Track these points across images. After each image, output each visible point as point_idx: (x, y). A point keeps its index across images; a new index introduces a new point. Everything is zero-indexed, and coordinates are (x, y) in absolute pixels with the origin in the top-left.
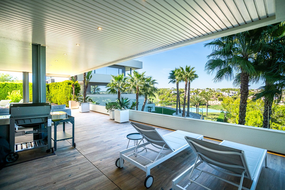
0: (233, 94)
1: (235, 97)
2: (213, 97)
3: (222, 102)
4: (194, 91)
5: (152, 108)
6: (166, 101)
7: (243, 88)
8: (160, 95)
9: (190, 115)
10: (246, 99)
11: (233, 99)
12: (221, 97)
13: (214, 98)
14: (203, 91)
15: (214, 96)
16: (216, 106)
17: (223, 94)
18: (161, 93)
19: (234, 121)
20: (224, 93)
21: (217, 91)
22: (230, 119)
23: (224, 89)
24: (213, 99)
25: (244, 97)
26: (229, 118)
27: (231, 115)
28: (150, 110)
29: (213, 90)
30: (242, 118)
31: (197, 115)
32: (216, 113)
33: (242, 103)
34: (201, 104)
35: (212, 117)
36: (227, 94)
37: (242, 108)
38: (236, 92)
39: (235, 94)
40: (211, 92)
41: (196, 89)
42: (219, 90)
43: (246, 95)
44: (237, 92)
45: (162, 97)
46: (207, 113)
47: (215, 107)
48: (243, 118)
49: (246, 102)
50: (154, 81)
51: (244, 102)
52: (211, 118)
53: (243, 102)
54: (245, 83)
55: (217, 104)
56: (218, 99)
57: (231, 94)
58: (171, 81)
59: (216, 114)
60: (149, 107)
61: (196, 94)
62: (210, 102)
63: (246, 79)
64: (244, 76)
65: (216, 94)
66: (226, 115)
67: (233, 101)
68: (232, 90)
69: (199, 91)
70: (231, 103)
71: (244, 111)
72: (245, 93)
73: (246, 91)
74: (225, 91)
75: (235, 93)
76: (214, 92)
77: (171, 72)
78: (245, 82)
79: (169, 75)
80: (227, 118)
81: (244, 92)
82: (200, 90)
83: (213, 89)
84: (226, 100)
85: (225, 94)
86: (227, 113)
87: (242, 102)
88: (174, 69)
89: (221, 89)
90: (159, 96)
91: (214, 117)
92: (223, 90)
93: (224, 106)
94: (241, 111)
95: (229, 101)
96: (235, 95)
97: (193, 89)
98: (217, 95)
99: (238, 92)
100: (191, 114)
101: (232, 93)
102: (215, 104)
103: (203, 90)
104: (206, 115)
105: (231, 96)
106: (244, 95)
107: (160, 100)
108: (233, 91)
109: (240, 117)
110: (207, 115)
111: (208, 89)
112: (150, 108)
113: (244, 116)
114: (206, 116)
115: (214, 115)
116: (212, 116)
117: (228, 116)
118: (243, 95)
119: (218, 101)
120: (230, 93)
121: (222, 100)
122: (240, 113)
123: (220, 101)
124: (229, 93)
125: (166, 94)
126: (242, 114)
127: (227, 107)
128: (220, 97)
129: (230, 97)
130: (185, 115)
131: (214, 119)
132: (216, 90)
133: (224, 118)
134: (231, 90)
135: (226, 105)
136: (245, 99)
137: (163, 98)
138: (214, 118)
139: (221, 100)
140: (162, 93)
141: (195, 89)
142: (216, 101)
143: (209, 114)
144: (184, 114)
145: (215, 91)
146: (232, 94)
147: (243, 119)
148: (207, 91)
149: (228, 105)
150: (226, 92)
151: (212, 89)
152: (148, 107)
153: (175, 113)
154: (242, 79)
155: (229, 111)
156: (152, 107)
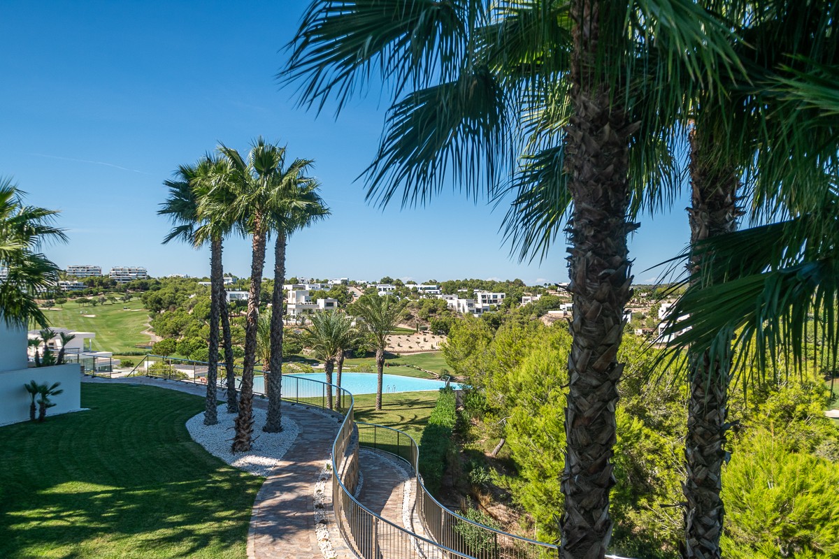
0: (487, 305)
1: (495, 314)
2: (409, 317)
3: (445, 339)
4: (328, 291)
5: (54, 394)
6: (192, 341)
7: (589, 244)
8: (163, 311)
9: (285, 420)
10: (611, 338)
11: (487, 326)
12: (444, 318)
13: (415, 321)
14: (370, 291)
15: (416, 315)
16: (423, 356)
17: (449, 302)
18: (166, 298)
19: (496, 434)
20: (453, 301)
21: (427, 291)
22: (481, 419)
23: (452, 283)
24: (410, 328)
25: (600, 322)
26: (476, 417)
27: (484, 398)
28: (38, 406)
29: (411, 286)
30: (585, 502)
31: (322, 417)
32: (420, 393)
33: (583, 371)
34: (360, 351)
35: (403, 418)
36: (463, 302)
37: (590, 419)
38: (499, 295)
39: (495, 305)
40: (402, 298)
41: (339, 282)
42: (435, 286)
43: (611, 302)
44: (502, 297)
45: (170, 324)
46: (380, 399)
47: (417, 364)
48: (595, 501)
49: (613, 365)
50: (32, 216)
51: (597, 364)
52: (398, 420)
53: (591, 363)
54: (608, 203)
55: (427, 347)
56: (429, 326)
57: (479, 305)
58: (180, 230)
59: (422, 399)
60: (33, 389)
61: (336, 304)
62: (395, 343)
63: (611, 168)
64: (594, 145)
65: (421, 303)
66: (461, 401)
67: (490, 336)
68: (484, 288)
69: (351, 289)
70: (481, 345)
71: (604, 437)
72: (606, 288)
73: (613, 271)
74: (457, 293)
75: (495, 301)
76: (415, 296)
77: (179, 179)
78: (606, 193)
79: (167, 194)
80: (466, 415)
81: (603, 278)
82: (356, 285)
83: (409, 283)
84: (461, 330)
85: (459, 305)
86: (467, 392)
87: (587, 368)
88: (194, 162)
89: (440, 281)
90: (157, 317)
91: (409, 415)
92: (451, 288)
93: (454, 360)
94: (582, 438)
95: (472, 335)
96: (495, 309)
97: (326, 281)
98: (427, 309)
99: (504, 294)
100: (292, 417)
101: (484, 302)
102: (420, 349)
103: (369, 286)
104: (376, 407)
105: (478, 310)
106: (601, 301)
107: (159, 339)
108: (486, 293)
109: (573, 495)
110: (380, 408)
111: (387, 281)
112: (39, 397)
113: (605, 481)
114: (377, 411)
115: (412, 403)
116: (403, 413)
117: (472, 406)
118: (591, 299)
119: (429, 336)
120: (476, 300)
121: (447, 332)
122: (574, 459)
123: (439, 334)
124: (472, 301)
125: (190, 307)
126: (585, 472)
127: (466, 363)
128: (437, 318)
129: (476, 316)
130: (253, 427)
131: (412, 427)
132: (424, 286)
133: (454, 421)
134: (477, 288)
135: (461, 354)
136: (604, 334)
137: (174, 325)
138: (413, 421)
139: (441, 329)
140: (171, 303)
141: (335, 282)
142: (422, 337)
143: (390, 400)
144: (245, 422)
145: (420, 291)
146: (485, 305)
147: (595, 508)
148: (385, 290)
149: (471, 356)
150: (462, 296)
151: (404, 280)
152: (27, 387)
153: (201, 417)
154: (580, 169)
155: (475, 380)
156: (55, 386)
